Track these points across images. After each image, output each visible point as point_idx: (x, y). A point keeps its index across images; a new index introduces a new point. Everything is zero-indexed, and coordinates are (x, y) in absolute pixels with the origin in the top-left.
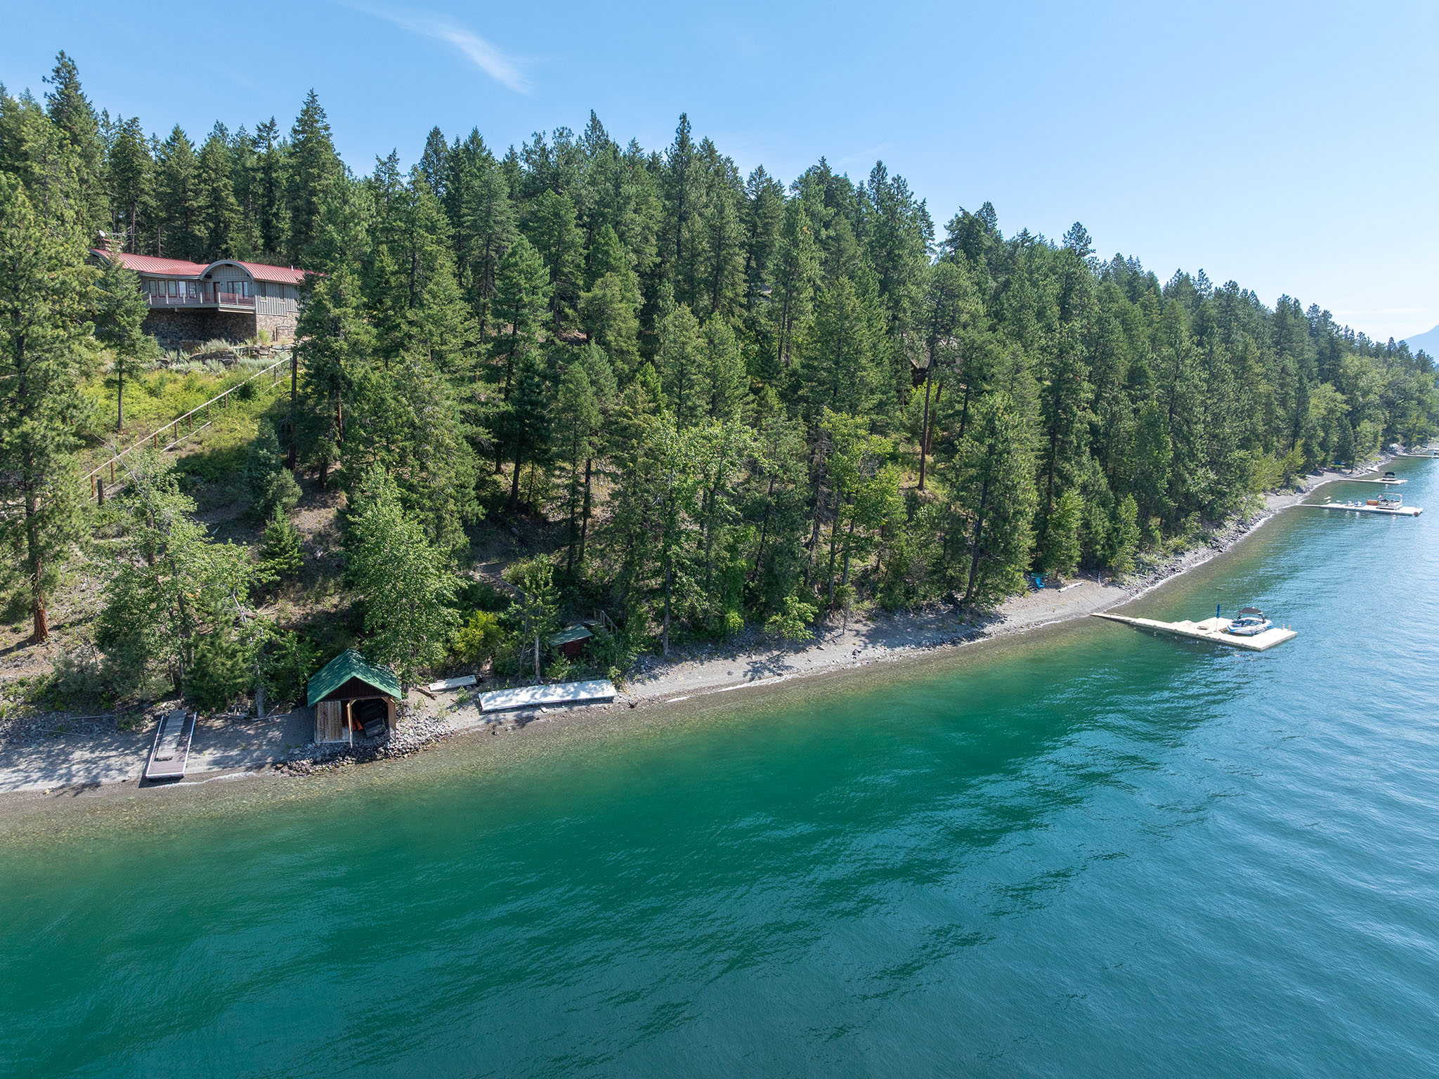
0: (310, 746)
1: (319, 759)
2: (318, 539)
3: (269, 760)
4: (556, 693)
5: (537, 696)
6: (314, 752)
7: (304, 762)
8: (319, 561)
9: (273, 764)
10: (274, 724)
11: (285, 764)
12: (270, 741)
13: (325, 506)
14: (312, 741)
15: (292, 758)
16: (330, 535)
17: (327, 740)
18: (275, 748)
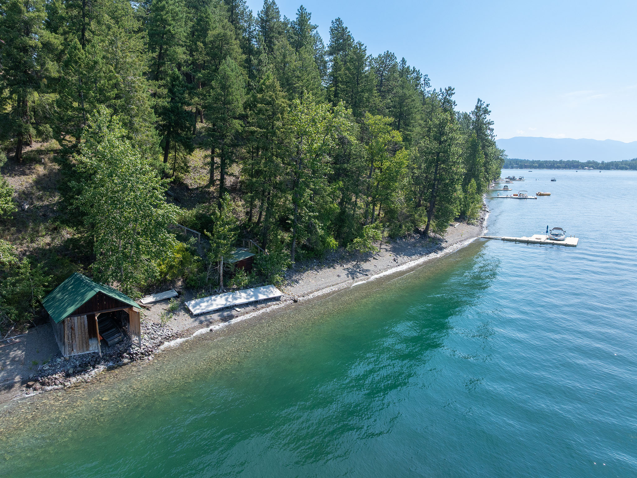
0: (59, 360)
1: (71, 371)
2: (23, 196)
3: (17, 379)
4: (242, 297)
5: (230, 300)
6: (64, 366)
7: (57, 376)
8: (27, 212)
9: (23, 382)
10: (14, 344)
11: (36, 381)
12: (13, 361)
13: (24, 174)
14: (59, 355)
15: (42, 373)
16: (32, 193)
17: (75, 353)
18: (20, 367)
